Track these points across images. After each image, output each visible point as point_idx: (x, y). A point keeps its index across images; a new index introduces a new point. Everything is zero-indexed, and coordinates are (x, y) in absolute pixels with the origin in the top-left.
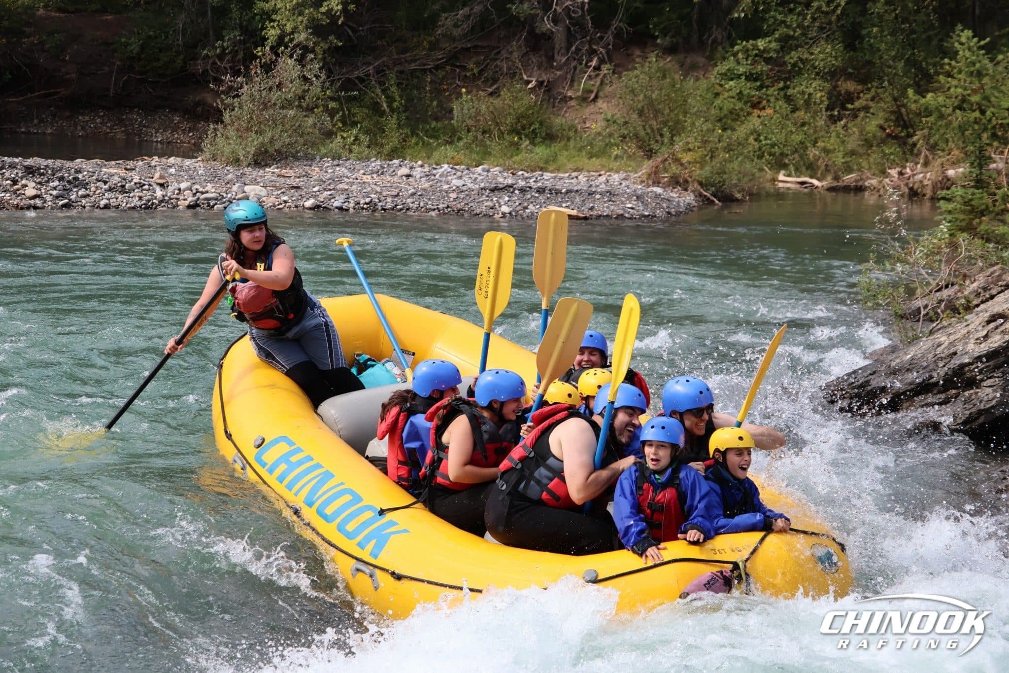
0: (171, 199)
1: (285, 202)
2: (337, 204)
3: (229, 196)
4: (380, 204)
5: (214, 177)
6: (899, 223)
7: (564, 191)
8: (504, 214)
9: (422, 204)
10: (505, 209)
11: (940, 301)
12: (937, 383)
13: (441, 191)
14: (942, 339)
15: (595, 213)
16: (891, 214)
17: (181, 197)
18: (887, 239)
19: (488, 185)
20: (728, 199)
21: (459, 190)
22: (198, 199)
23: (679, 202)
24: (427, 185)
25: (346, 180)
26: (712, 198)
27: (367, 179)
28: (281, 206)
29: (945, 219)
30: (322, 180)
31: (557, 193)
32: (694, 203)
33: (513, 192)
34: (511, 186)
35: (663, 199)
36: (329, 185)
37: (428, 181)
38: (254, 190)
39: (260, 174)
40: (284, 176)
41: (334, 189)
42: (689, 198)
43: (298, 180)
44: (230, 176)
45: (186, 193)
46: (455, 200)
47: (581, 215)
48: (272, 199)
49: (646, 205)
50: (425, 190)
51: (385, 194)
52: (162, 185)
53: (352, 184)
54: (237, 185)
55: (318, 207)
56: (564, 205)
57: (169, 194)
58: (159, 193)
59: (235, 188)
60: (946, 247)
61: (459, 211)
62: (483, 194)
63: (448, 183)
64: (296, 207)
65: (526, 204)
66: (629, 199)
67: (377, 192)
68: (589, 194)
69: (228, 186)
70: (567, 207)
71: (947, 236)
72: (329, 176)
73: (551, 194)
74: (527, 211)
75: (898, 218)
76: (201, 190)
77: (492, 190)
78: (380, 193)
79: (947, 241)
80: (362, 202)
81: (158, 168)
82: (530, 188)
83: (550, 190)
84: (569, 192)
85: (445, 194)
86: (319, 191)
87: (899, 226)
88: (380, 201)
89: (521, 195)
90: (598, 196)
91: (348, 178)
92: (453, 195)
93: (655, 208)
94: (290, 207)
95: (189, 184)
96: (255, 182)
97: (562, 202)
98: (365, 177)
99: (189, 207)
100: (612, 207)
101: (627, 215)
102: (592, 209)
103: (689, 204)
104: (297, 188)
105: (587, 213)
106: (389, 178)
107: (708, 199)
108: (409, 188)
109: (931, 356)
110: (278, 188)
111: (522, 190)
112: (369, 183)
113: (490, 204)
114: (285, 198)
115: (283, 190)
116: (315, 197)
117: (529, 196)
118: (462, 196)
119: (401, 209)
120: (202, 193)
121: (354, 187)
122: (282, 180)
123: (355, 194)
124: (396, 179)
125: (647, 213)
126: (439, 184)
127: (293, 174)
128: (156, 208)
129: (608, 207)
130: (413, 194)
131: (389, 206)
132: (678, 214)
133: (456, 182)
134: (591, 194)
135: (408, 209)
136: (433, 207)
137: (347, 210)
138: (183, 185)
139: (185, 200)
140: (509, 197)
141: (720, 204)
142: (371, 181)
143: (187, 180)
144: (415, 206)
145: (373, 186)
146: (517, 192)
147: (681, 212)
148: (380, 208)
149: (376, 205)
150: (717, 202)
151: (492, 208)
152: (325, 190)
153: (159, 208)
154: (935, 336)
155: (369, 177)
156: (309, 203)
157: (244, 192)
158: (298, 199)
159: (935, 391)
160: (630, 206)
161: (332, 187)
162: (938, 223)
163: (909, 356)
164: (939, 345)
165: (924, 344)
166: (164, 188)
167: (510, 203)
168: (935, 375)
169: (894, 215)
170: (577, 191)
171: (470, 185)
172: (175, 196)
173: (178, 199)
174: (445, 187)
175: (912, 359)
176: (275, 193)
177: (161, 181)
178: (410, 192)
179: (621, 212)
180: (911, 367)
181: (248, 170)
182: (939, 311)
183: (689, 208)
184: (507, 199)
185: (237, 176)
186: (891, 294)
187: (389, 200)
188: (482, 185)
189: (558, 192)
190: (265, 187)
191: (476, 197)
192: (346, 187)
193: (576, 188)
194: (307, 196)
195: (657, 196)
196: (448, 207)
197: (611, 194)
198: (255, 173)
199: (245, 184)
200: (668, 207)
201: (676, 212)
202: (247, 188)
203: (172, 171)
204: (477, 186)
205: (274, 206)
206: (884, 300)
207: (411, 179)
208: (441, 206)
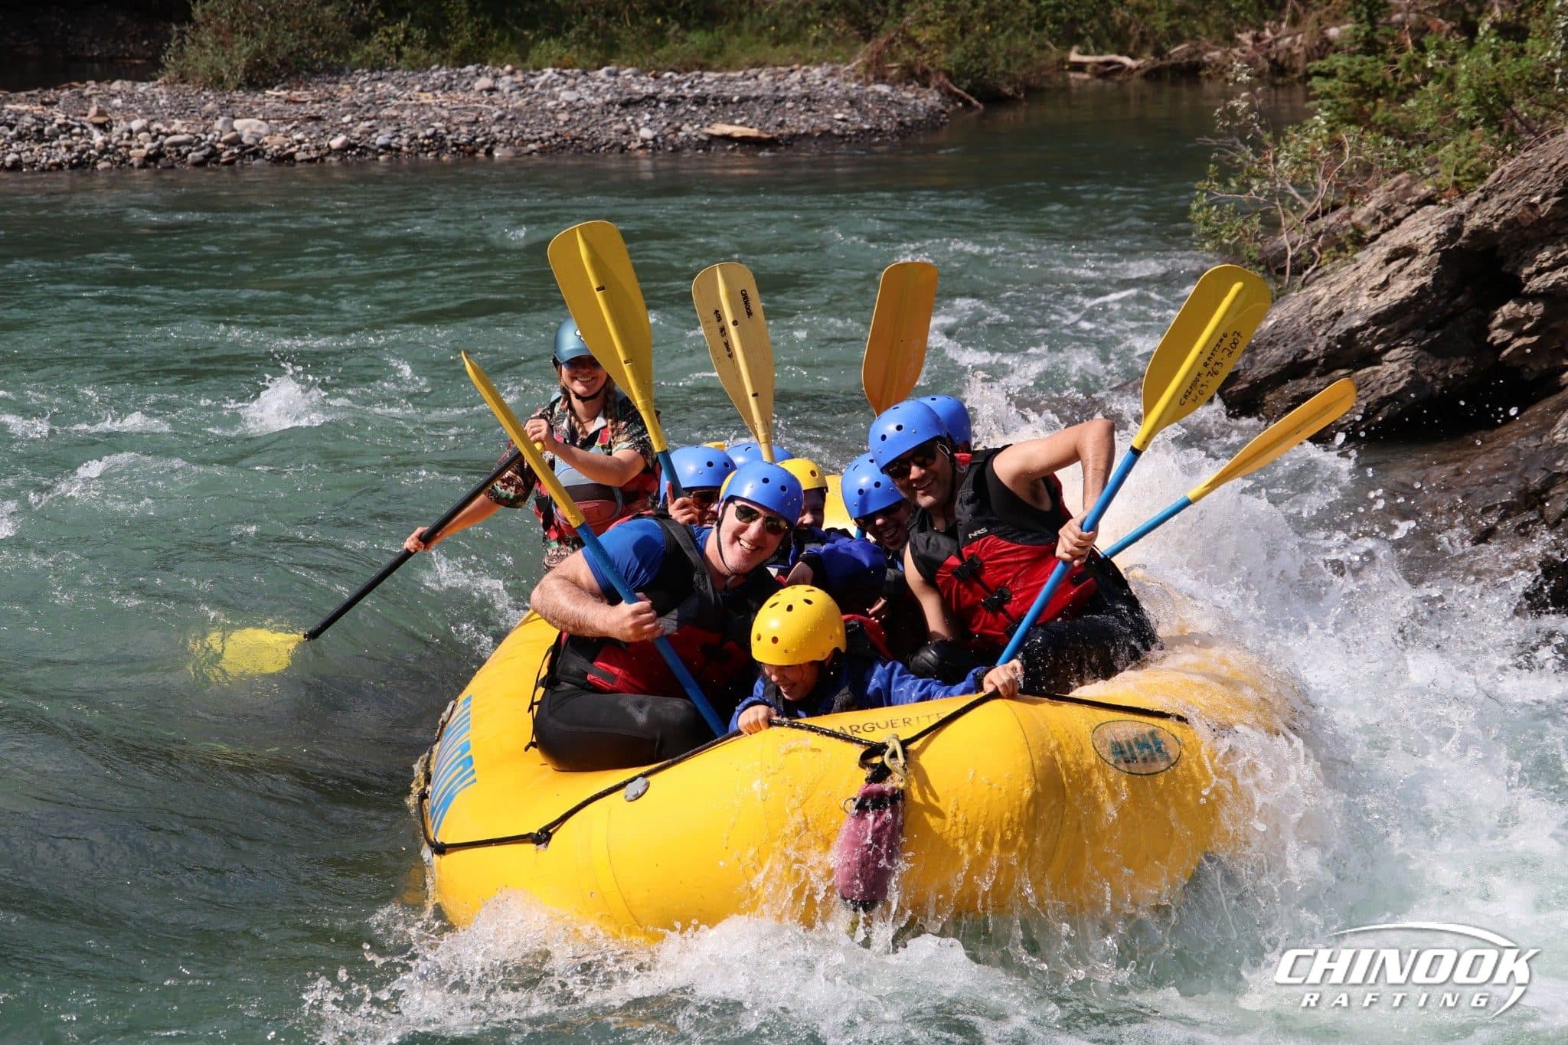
0: (118, 147)
1: (300, 142)
2: (381, 141)
3: (210, 137)
4: (450, 137)
5: (183, 110)
6: (1253, 116)
7: (735, 99)
8: (644, 140)
9: (515, 133)
10: (646, 133)
11: (1316, 236)
12: (1313, 363)
13: (543, 111)
14: (1320, 293)
15: (786, 131)
16: (1240, 104)
17: (134, 143)
18: (1234, 144)
19: (616, 97)
20: (993, 98)
21: (571, 107)
22: (161, 145)
23: (916, 105)
24: (521, 102)
25: (393, 101)
26: (968, 97)
27: (426, 98)
28: (293, 150)
29: (1321, 106)
30: (355, 104)
31: (725, 104)
32: (940, 106)
33: (656, 106)
34: (653, 97)
35: (890, 103)
36: (368, 110)
37: (523, 95)
38: (249, 126)
39: (257, 100)
40: (295, 102)
41: (375, 118)
42: (932, 98)
43: (317, 106)
44: (210, 106)
45: (141, 136)
46: (566, 124)
47: (765, 136)
48: (279, 138)
49: (865, 114)
50: (517, 110)
51: (456, 120)
52: (101, 126)
53: (403, 107)
54: (222, 119)
55: (353, 147)
56: (737, 121)
57: (114, 140)
58: (98, 138)
59: (219, 124)
60: (1327, 149)
61: (573, 140)
62: (609, 112)
63: (554, 97)
64: (318, 148)
65: (677, 124)
66: (838, 105)
67: (442, 119)
68: (776, 102)
69: (208, 121)
70: (742, 124)
71: (1325, 131)
72: (366, 97)
73: (716, 105)
74: (681, 134)
75: (1251, 109)
76: (164, 130)
77: (625, 105)
78: (449, 120)
79: (1325, 139)
80: (421, 135)
81: (94, 100)
82: (684, 97)
83: (715, 99)
84: (743, 100)
85: (550, 115)
86: (352, 121)
87: (1252, 120)
88: (449, 133)
89: (670, 110)
90: (789, 105)
91: (396, 98)
92: (563, 117)
93: (879, 117)
94: (307, 150)
95: (145, 121)
96: (249, 113)
97: (734, 117)
98: (423, 96)
99: (148, 158)
100: (813, 121)
101: (836, 131)
102: (781, 124)
103: (932, 108)
104: (317, 119)
105: (773, 131)
106: (461, 96)
107: (961, 99)
108: (495, 108)
109: (1303, 320)
110: (287, 121)
111: (672, 102)
112: (429, 105)
113: (621, 126)
114: (299, 136)
115: (295, 123)
116: (347, 131)
117: (682, 111)
118: (577, 116)
119: (483, 143)
120: (167, 135)
121: (407, 113)
122: (293, 108)
123: (409, 123)
124: (472, 96)
125: (866, 127)
126: (540, 101)
127: (310, 98)
128: (95, 164)
129: (806, 121)
130: (501, 118)
131: (463, 139)
132: (917, 123)
133: (566, 96)
134: (779, 101)
135: (494, 143)
136: (533, 138)
137: (399, 150)
138: (136, 125)
139: (141, 147)
140: (651, 113)
141: (981, 107)
142: (431, 101)
143: (142, 116)
144: (505, 136)
145: (437, 109)
146: (662, 105)
147: (920, 122)
148: (449, 144)
149: (443, 138)
150: (975, 102)
151: (627, 132)
152: (361, 119)
153: (101, 165)
154: (1310, 289)
155: (430, 95)
156: (336, 143)
157: (234, 130)
158: (319, 137)
159: (1313, 373)
160: (839, 116)
161: (372, 114)
162: (1312, 113)
163: (1271, 323)
164: (1316, 303)
165: (1295, 301)
166: (106, 130)
167: (652, 124)
168: (1311, 348)
169: (1244, 105)
170: (757, 98)
171: (591, 100)
172: (124, 142)
173: (129, 147)
174: (550, 104)
175: (1276, 326)
176: (283, 129)
177: (101, 120)
178: (495, 115)
179: (826, 127)
180: (1274, 339)
181: (238, 95)
182: (1315, 249)
183: (933, 114)
184: (647, 117)
185: (222, 107)
186: (1241, 227)
187: (464, 129)
188: (608, 97)
189: (727, 102)
190: (266, 120)
191: (600, 117)
192: (395, 113)
193: (754, 94)
194: (334, 131)
195: (882, 98)
196: (556, 135)
197: (809, 99)
198: (249, 99)
199: (234, 117)
200: (899, 115)
201: (913, 122)
202: (238, 124)
203: (117, 102)
204: (600, 100)
205: (282, 149)
206: (1230, 239)
207: (495, 95)
208: (545, 135)
